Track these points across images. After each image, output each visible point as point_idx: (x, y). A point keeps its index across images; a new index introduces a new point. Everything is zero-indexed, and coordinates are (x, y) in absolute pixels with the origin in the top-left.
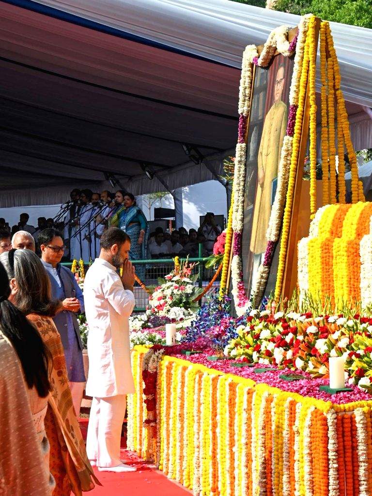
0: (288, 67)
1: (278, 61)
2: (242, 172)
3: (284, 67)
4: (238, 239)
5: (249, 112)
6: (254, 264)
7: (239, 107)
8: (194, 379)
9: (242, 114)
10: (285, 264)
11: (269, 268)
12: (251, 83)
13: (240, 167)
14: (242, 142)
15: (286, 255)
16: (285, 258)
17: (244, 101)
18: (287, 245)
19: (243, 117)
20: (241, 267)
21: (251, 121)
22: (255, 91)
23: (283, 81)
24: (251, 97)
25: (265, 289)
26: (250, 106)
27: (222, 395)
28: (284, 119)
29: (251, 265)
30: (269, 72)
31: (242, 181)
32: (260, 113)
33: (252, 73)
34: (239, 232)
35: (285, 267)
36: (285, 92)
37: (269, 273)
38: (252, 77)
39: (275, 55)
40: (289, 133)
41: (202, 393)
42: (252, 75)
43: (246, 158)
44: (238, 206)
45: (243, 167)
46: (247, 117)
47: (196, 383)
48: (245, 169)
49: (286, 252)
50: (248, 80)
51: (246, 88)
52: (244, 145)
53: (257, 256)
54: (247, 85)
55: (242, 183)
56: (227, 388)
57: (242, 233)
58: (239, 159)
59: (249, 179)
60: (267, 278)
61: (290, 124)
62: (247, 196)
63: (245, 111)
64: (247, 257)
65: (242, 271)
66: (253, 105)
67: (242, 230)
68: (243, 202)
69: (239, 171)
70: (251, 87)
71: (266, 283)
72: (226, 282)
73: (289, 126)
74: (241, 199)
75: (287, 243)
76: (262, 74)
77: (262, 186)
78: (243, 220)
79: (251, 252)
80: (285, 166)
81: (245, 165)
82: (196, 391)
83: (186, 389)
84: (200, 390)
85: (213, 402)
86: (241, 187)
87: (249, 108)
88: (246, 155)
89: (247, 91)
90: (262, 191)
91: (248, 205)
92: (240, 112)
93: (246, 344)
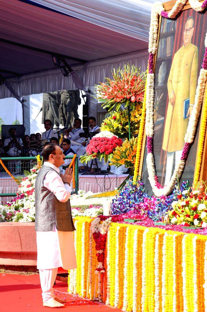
0: (198, 19)
1: (186, 14)
2: (152, 94)
3: (194, 19)
4: (151, 142)
5: (157, 51)
6: (168, 159)
7: (149, 47)
8: (154, 238)
9: (151, 52)
10: (202, 159)
11: (185, 162)
12: (158, 30)
13: (150, 91)
14: (151, 72)
15: (203, 153)
16: (202, 155)
17: (153, 43)
18: (204, 145)
19: (152, 54)
20: (153, 161)
21: (158, 57)
22: (161, 35)
23: (193, 29)
24: (158, 40)
25: (181, 176)
26: (157, 47)
27: (187, 248)
28: (194, 57)
29: (164, 159)
30: (176, 22)
31: (152, 100)
32: (168, 52)
33: (158, 22)
34: (151, 136)
35: (202, 161)
36: (195, 37)
37: (185, 165)
38: (159, 26)
39: (183, 10)
40: (204, 67)
41: (164, 247)
42: (159, 24)
43: (154, 84)
44: (150, 118)
45: (153, 90)
46: (155, 55)
47: (156, 241)
48: (154, 92)
49: (203, 150)
50: (156, 28)
51: (154, 34)
52: (153, 75)
53: (171, 153)
54: (155, 31)
55: (152, 102)
56: (194, 243)
57: (153, 137)
58: (150, 85)
59: (158, 99)
60: (184, 169)
61: (205, 60)
62: (157, 111)
63: (154, 50)
64: (160, 154)
65: (154, 164)
66: (160, 46)
67: (153, 135)
68: (153, 115)
69: (150, 93)
70: (158, 33)
71: (182, 172)
72: (138, 172)
73: (205, 62)
74: (152, 113)
75: (204, 144)
76: (169, 24)
77: (173, 104)
78: (153, 128)
79: (164, 151)
80: (201, 90)
81: (154, 89)
82: (157, 246)
83: (143, 245)
84: (161, 245)
85: (177, 253)
86: (152, 105)
87: (157, 49)
88: (155, 82)
89: (155, 36)
90: (173, 108)
91: (158, 118)
92: (150, 50)
93: (186, 214)
